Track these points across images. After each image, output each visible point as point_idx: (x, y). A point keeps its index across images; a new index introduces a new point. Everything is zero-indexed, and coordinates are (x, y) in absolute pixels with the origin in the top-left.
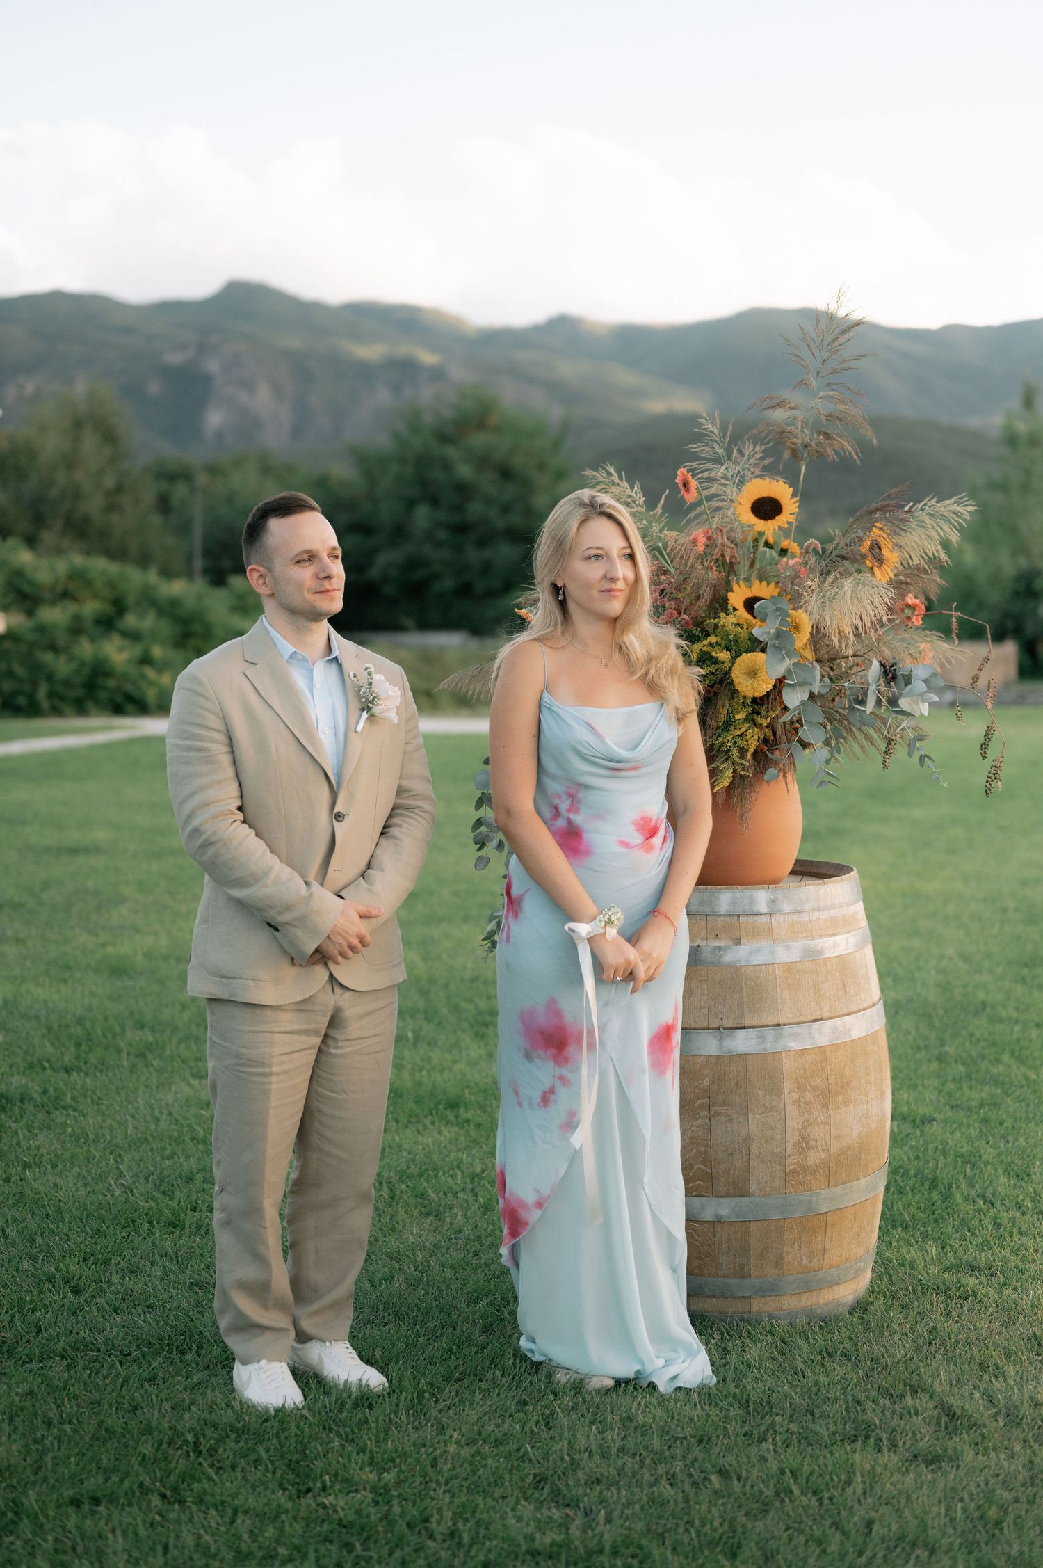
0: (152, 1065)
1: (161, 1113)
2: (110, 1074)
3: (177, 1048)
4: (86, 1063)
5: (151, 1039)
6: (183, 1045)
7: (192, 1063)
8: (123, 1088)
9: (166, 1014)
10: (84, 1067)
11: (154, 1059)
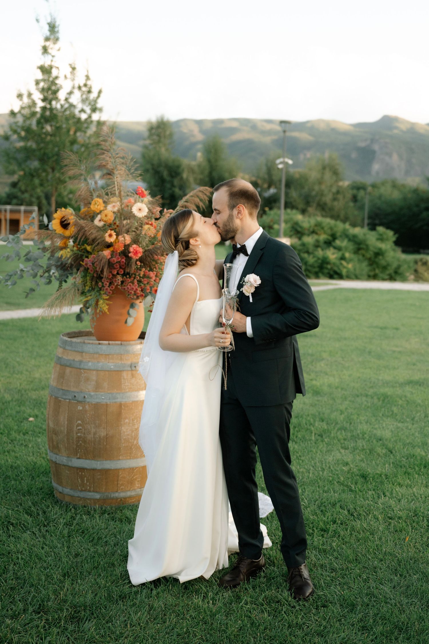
0: (325, 441)
1: (326, 466)
2: (306, 443)
3: (336, 433)
4: (296, 437)
5: (326, 428)
6: (340, 432)
7: (342, 441)
8: (311, 451)
9: (333, 416)
10: (295, 440)
11: (326, 438)
